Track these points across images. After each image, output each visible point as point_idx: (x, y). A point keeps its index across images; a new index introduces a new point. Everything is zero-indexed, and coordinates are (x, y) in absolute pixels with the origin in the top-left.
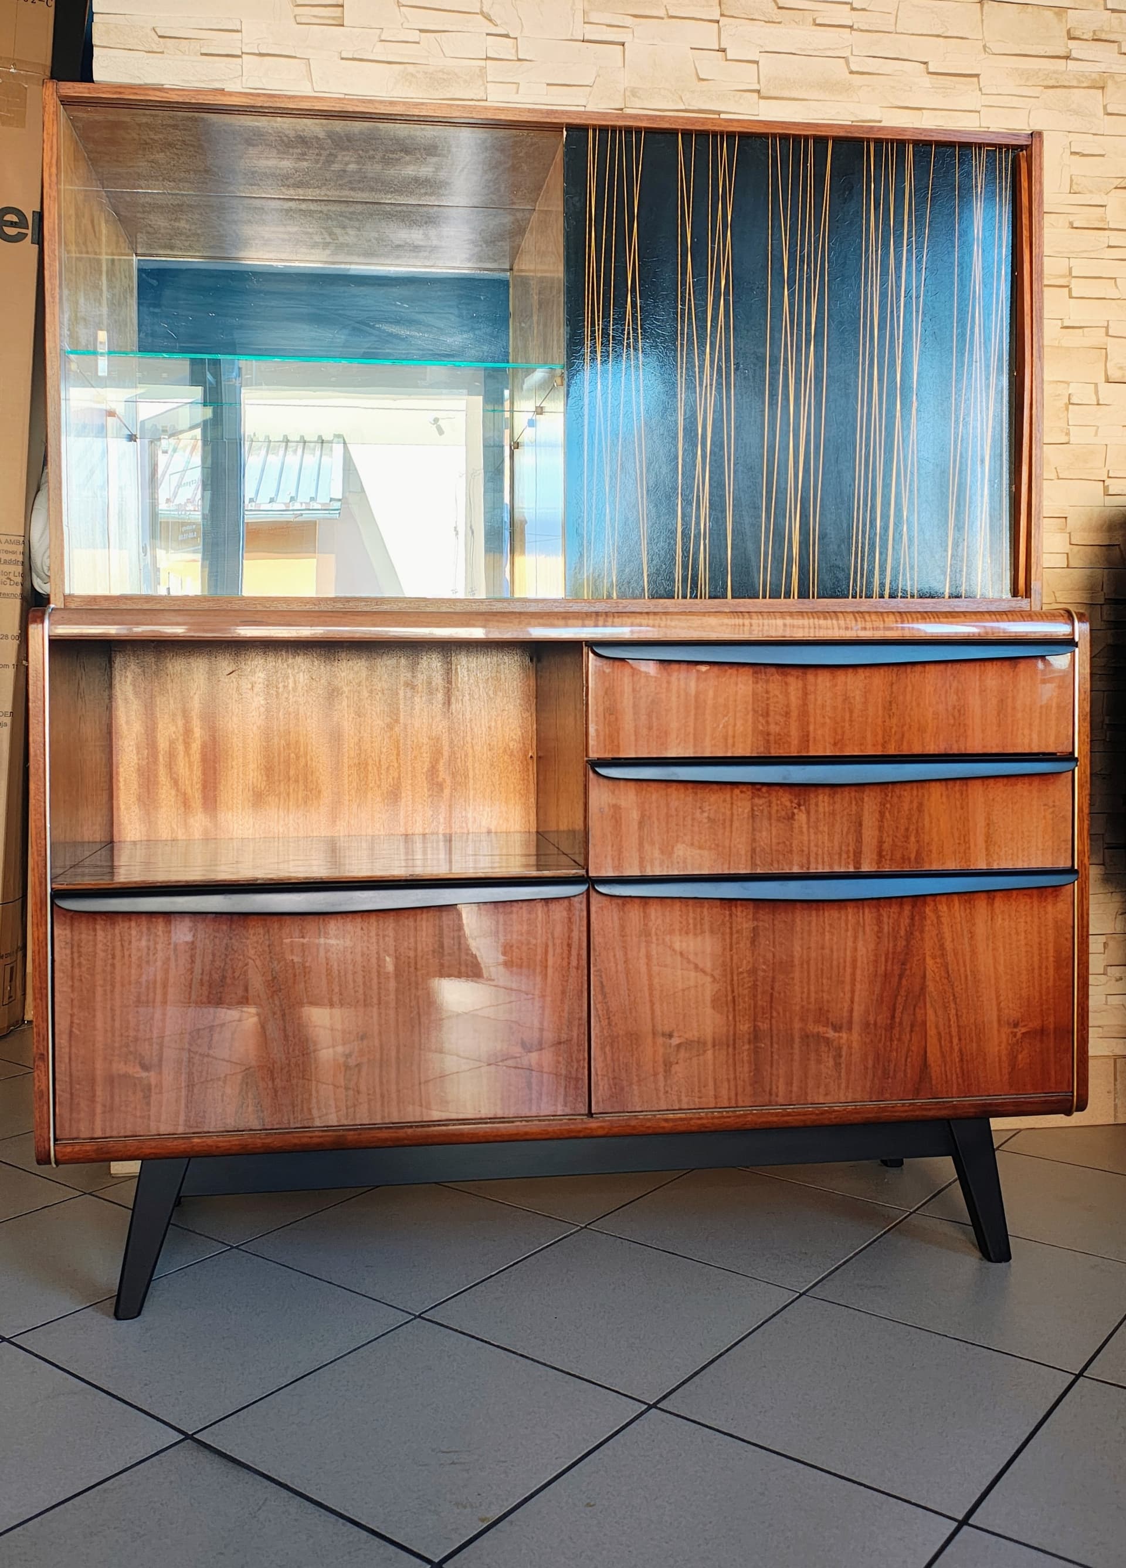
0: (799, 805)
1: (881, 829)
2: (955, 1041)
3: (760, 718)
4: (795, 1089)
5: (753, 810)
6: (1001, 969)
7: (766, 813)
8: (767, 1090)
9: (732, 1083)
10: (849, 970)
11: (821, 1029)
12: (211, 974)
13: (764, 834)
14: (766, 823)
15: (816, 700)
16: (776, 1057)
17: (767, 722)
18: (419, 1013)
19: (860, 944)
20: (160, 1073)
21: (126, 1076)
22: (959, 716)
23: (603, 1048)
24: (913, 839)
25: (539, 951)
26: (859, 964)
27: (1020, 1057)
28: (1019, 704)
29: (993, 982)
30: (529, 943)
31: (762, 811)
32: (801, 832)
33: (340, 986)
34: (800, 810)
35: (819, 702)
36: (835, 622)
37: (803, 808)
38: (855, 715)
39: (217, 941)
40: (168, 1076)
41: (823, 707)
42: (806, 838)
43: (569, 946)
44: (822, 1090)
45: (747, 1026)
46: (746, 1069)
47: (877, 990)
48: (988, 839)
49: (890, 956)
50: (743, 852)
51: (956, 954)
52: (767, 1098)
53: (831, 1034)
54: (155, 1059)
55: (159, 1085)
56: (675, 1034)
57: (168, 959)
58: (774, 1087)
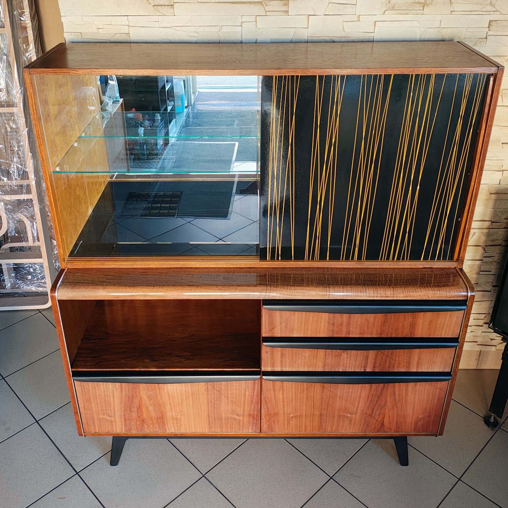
0: (344, 352)
1: (376, 359)
2: (395, 418)
3: (331, 326)
4: (334, 428)
5: (325, 353)
6: (416, 400)
7: (330, 354)
8: (324, 428)
9: (312, 427)
10: (357, 399)
11: (345, 414)
12: (128, 395)
13: (329, 360)
14: (330, 357)
15: (354, 320)
16: (328, 420)
17: (333, 327)
18: (200, 406)
19: (363, 392)
20: (115, 418)
21: (104, 418)
22: (413, 326)
23: (265, 416)
24: (388, 362)
25: (243, 391)
26: (362, 397)
27: (419, 423)
28: (439, 322)
29: (413, 403)
30: (239, 389)
31: (329, 354)
32: (344, 360)
33: (173, 398)
34: (344, 354)
35: (355, 321)
36: (365, 294)
37: (345, 353)
38: (370, 325)
39: (130, 386)
40: (118, 419)
41: (357, 322)
42: (345, 362)
43: (254, 390)
44: (344, 429)
45: (318, 413)
46: (317, 423)
47: (368, 404)
48: (418, 363)
49: (374, 395)
50: (321, 365)
51: (399, 395)
52: (324, 431)
53: (349, 415)
54: (113, 415)
55: (115, 421)
56: (292, 414)
57: (113, 391)
58: (326, 428)
